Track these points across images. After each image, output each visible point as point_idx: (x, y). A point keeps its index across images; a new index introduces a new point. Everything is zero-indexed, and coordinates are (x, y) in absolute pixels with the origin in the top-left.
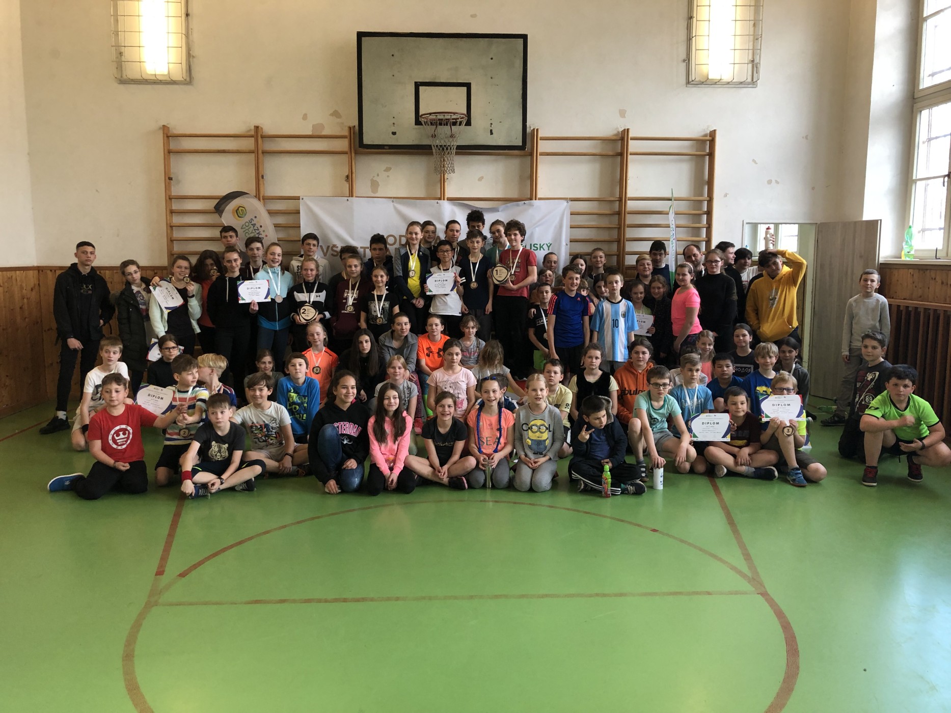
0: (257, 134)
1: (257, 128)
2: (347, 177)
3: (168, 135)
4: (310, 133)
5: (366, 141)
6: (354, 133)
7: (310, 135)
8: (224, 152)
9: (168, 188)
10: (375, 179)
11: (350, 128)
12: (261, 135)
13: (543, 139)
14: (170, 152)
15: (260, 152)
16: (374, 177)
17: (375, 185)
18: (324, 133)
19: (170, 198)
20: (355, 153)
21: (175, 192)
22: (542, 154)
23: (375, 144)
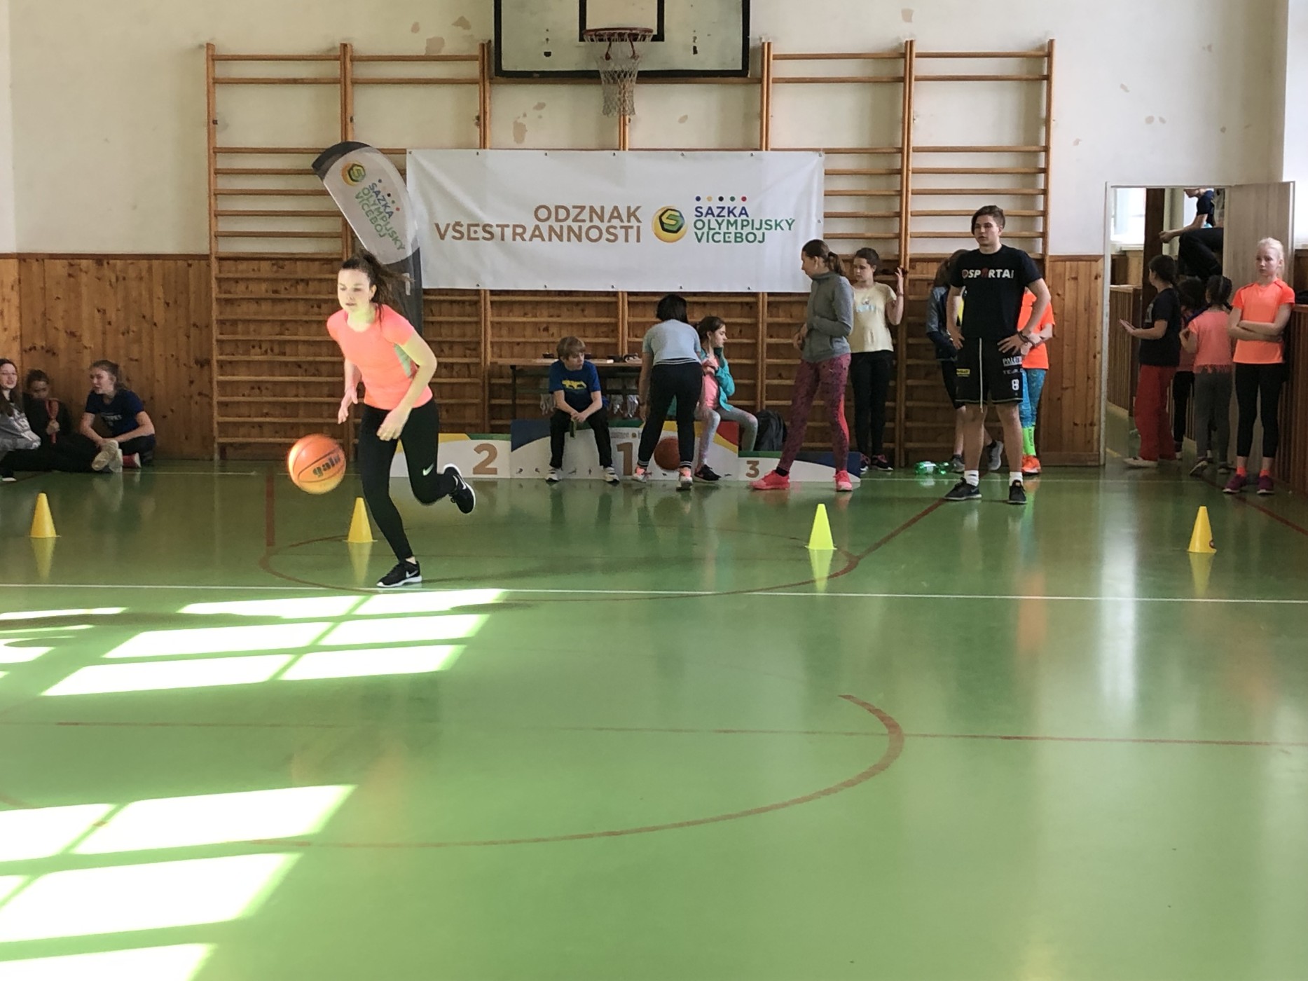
0: (344, 54)
1: (344, 46)
2: (478, 118)
3: (214, 57)
4: (423, 53)
5: (507, 66)
6: (488, 52)
7: (422, 56)
8: (295, 82)
9: (211, 136)
10: (521, 120)
11: (483, 45)
12: (351, 56)
13: (776, 58)
14: (216, 81)
15: (349, 82)
16: (519, 118)
17: (520, 131)
18: (443, 53)
19: (216, 151)
20: (490, 83)
21: (222, 141)
22: (777, 81)
23: (518, 69)
